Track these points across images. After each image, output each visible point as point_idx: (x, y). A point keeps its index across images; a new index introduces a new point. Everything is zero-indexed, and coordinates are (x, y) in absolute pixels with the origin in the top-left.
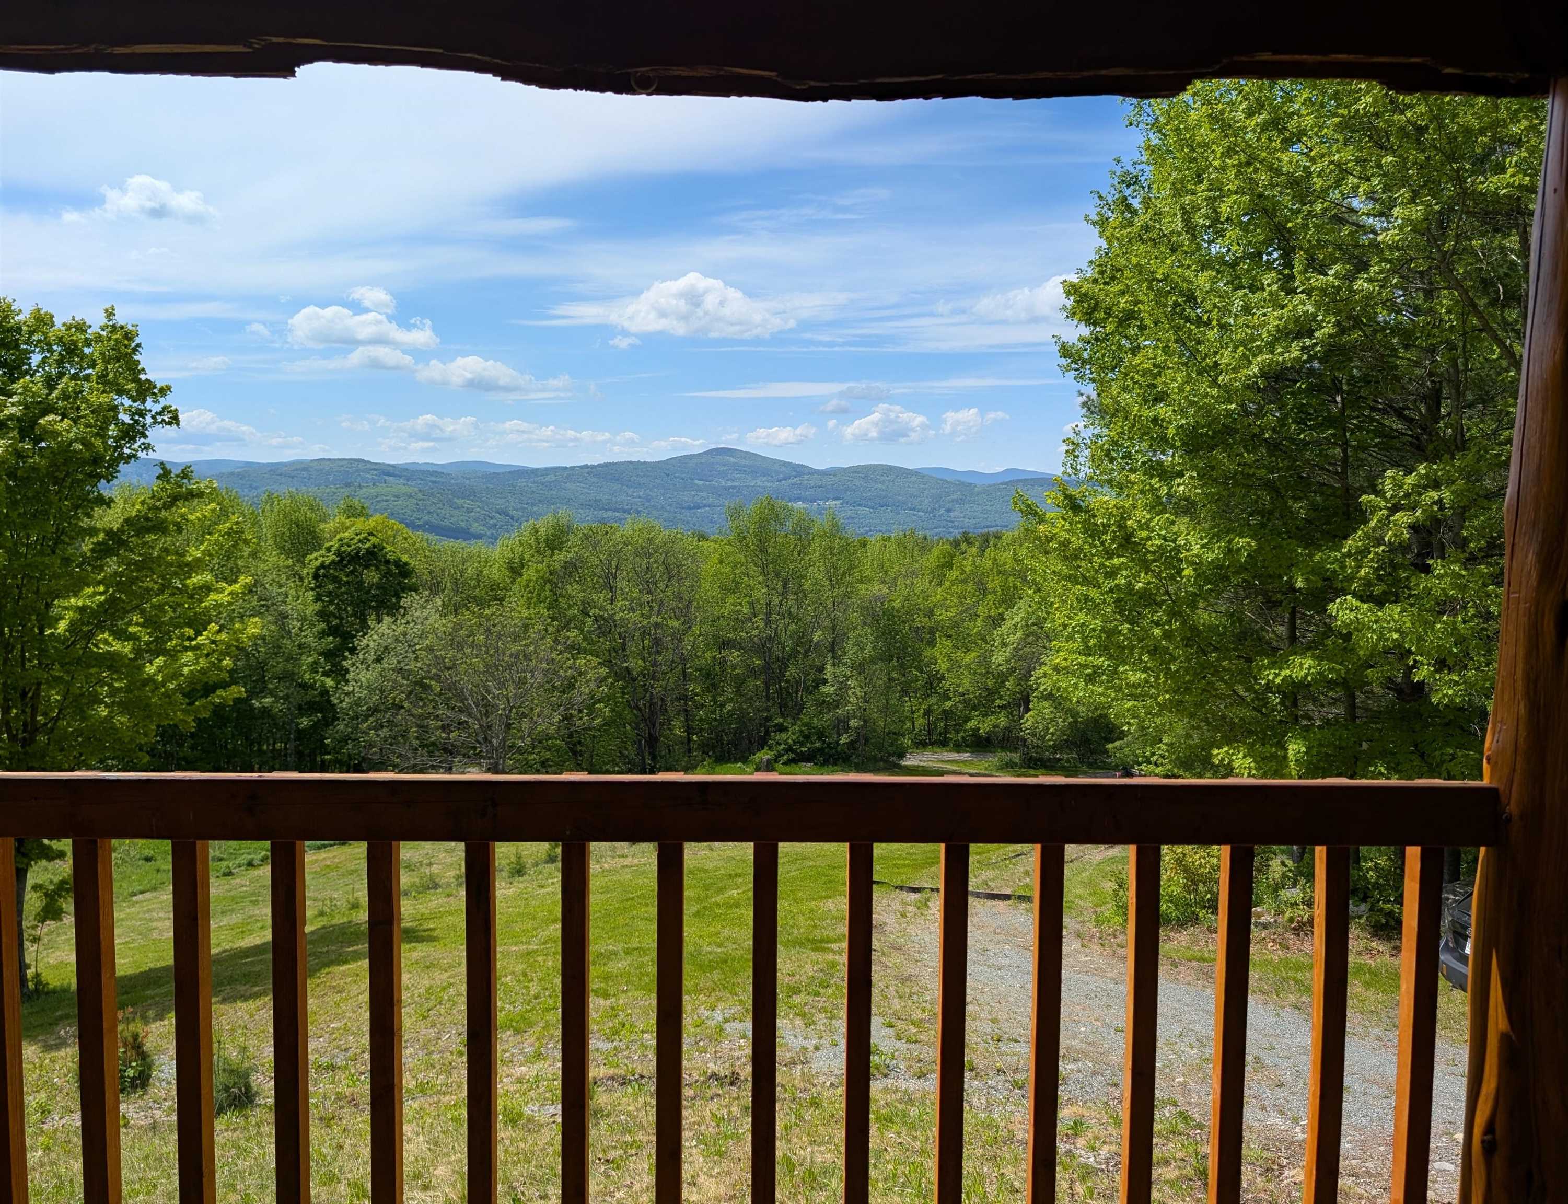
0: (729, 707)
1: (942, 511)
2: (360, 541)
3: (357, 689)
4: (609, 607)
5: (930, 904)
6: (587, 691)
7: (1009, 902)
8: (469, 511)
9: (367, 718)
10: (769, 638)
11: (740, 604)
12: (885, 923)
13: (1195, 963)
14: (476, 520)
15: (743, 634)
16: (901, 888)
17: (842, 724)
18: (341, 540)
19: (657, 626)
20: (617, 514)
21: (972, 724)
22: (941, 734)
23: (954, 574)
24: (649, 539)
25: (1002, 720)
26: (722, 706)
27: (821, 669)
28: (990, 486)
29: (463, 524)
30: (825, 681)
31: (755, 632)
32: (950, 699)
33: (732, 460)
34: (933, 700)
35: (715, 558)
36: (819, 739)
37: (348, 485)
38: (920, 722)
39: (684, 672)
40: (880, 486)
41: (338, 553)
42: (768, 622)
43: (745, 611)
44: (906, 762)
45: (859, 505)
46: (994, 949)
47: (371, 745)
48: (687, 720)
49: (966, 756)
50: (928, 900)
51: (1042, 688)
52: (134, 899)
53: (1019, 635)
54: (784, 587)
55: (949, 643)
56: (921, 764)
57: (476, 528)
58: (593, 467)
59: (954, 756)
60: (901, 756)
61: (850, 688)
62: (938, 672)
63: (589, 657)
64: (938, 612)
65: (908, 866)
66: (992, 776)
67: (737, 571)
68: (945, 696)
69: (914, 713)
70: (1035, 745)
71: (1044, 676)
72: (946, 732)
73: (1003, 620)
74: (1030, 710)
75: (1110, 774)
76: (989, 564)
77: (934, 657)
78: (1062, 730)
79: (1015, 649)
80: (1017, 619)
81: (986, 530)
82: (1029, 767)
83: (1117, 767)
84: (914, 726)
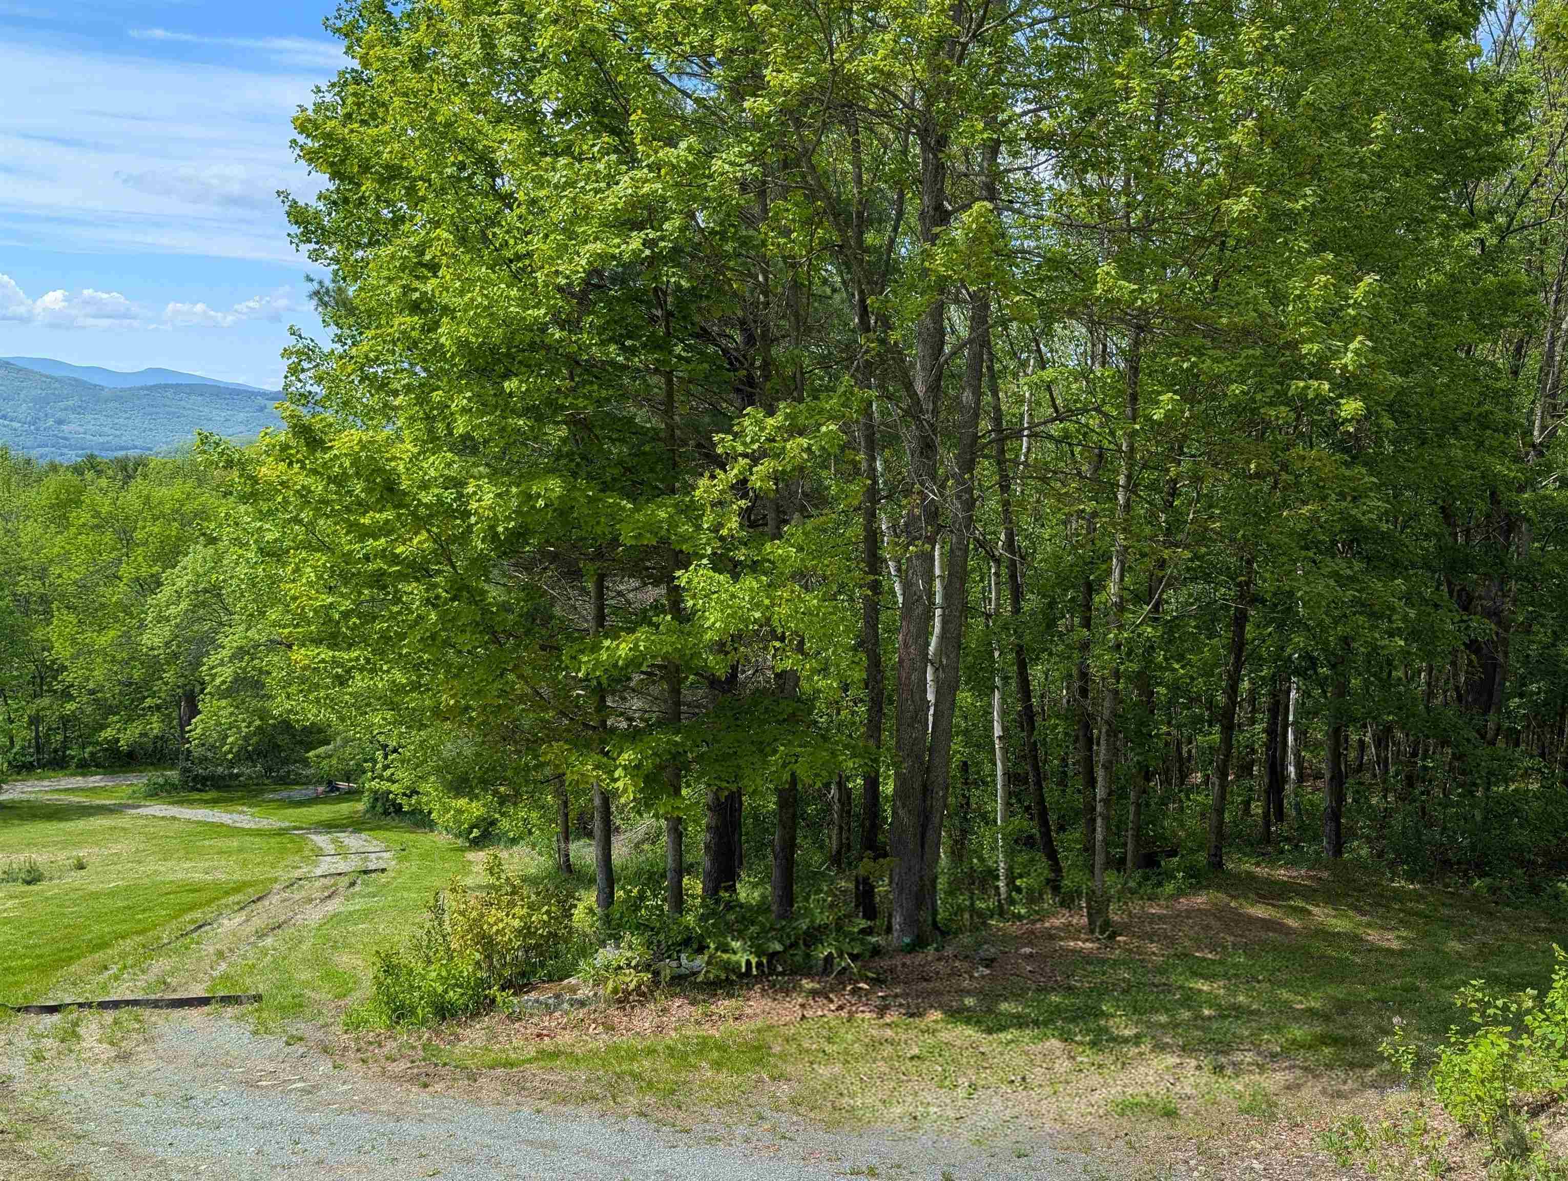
1: (50, 422)
5: (81, 1031)
7: (206, 1009)
12: (10, 1078)
13: (500, 1071)
16: (27, 1009)
21: (108, 733)
22: (56, 751)
23: (83, 516)
25: (156, 726)
28: (124, 390)
32: (74, 699)
34: (46, 701)
38: (24, 735)
46: (201, 1096)
49: (95, 781)
50: (76, 1024)
51: (218, 681)
53: (184, 605)
55: (72, 618)
56: (25, 797)
59: (78, 781)
62: (53, 662)
64: (55, 571)
65: (32, 968)
66: (139, 807)
68: (66, 695)
69: (12, 722)
70: (204, 760)
71: (222, 664)
72: (66, 748)
73: (159, 584)
74: (200, 712)
75: (310, 791)
76: (137, 505)
77: (48, 640)
78: (246, 738)
79: (177, 626)
80: (181, 583)
81: (120, 454)
82: (194, 789)
83: (319, 782)
84: (12, 742)
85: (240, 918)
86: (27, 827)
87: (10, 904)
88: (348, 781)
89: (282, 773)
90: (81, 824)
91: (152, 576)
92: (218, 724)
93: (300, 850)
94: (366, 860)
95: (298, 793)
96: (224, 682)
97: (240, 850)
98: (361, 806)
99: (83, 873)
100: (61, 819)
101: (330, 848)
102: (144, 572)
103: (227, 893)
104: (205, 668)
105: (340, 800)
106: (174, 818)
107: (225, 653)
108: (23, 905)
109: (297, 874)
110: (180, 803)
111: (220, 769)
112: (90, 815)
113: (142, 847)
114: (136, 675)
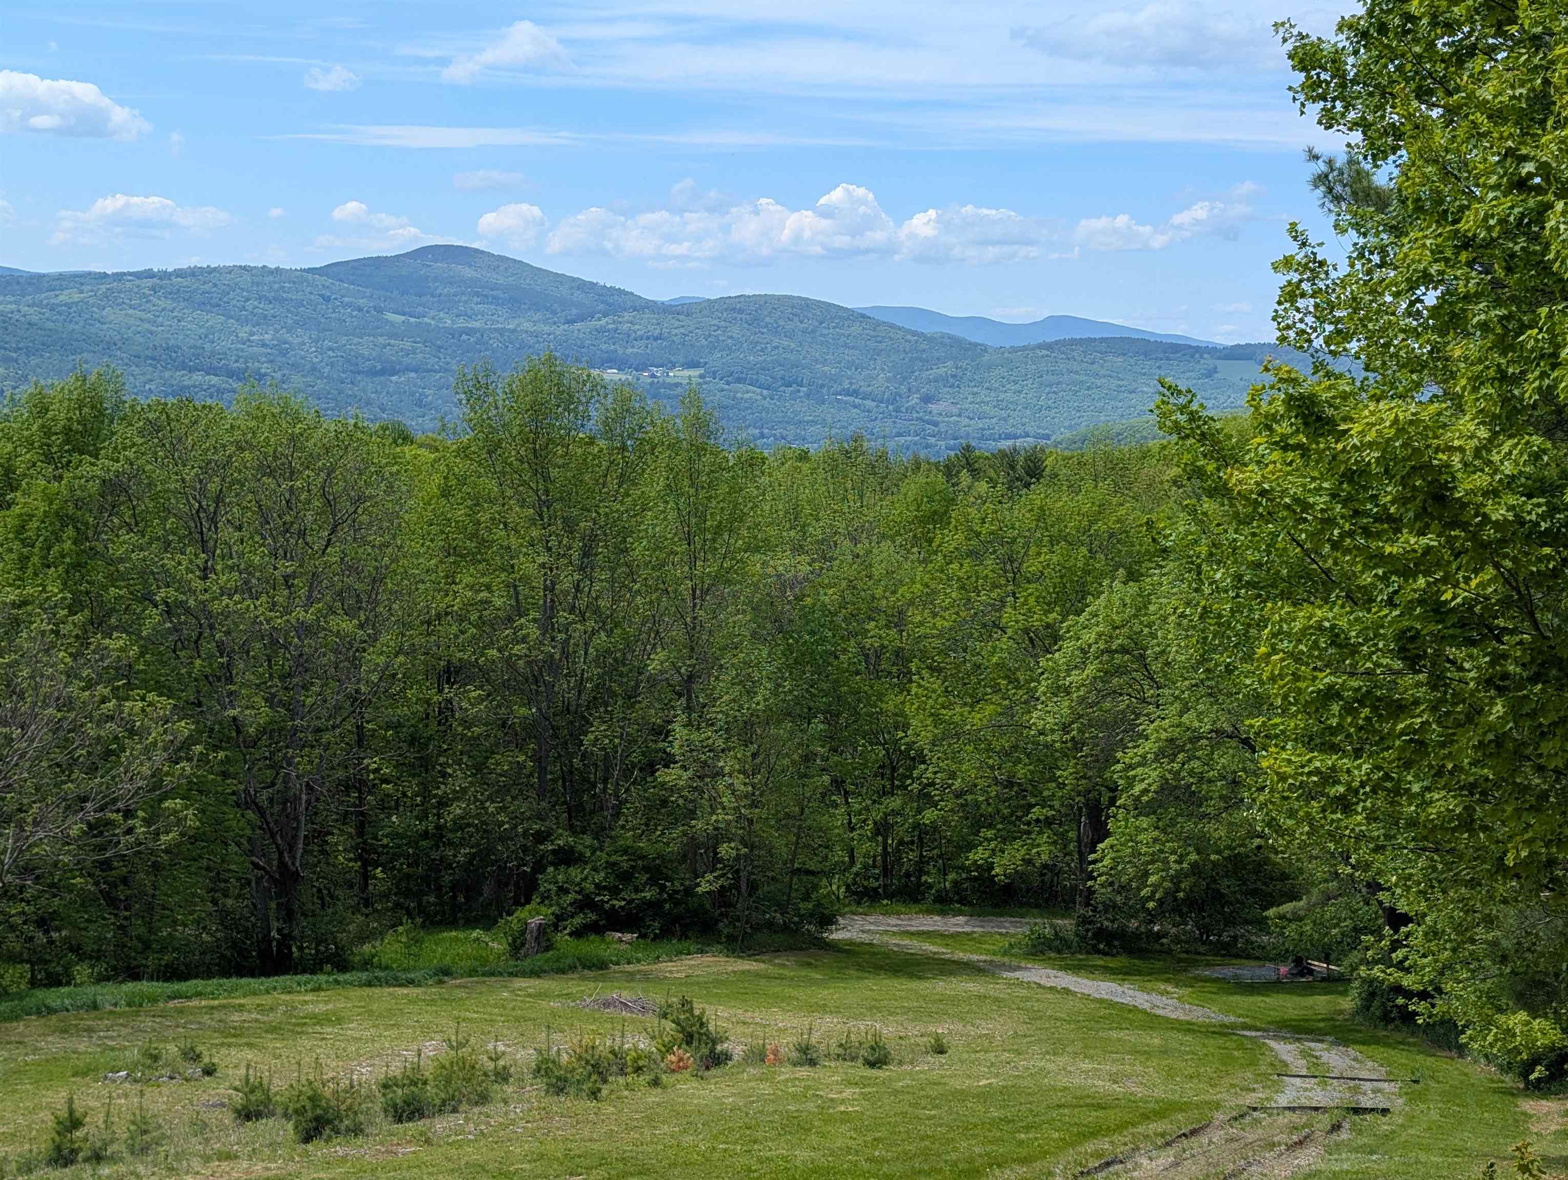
0: (457, 809)
4: (198, 584)
6: (146, 770)
10: (551, 663)
11: (488, 588)
15: (493, 653)
17: (700, 852)
19: (305, 630)
20: (214, 380)
21: (978, 855)
22: (908, 875)
23: (953, 538)
24: (293, 438)
25: (1043, 849)
26: (443, 803)
27: (662, 732)
28: (1014, 350)
30: (668, 761)
31: (520, 649)
32: (933, 803)
33: (468, 273)
34: (895, 802)
35: (434, 485)
36: (653, 881)
38: (867, 849)
39: (360, 728)
40: (785, 342)
42: (547, 625)
43: (498, 603)
44: (836, 936)
45: (739, 380)
48: (361, 833)
49: (958, 924)
53: (1090, 671)
54: (586, 553)
55: (937, 684)
56: (866, 938)
58: (164, 275)
59: (936, 922)
60: (827, 921)
61: (720, 774)
62: (910, 746)
63: (151, 696)
64: (915, 615)
66: (1019, 968)
68: (923, 797)
69: (852, 829)
70: (1110, 906)
71: (1144, 762)
72: (921, 872)
73: (1056, 638)
74: (1108, 834)
75: (1266, 971)
76: (1028, 519)
77: (902, 714)
78: (1176, 880)
79: (1082, 699)
80: (1088, 638)
81: (1007, 445)
82: (1096, 950)
83: (1281, 957)
84: (852, 857)
85: (1166, 1158)
86: (869, 983)
87: (848, 1093)
88: (1327, 960)
89: (1225, 938)
90: (941, 986)
91: (1048, 626)
92: (1136, 854)
93: (1253, 1063)
94: (1356, 1090)
95: (1248, 971)
96: (1145, 791)
97: (1164, 1052)
98: (1348, 1003)
99: (942, 1059)
100: (912, 976)
101: (1300, 1065)
102: (1036, 621)
103: (1146, 1117)
104: (1119, 767)
105: (1309, 990)
106: (1067, 991)
107: (1148, 746)
108: (864, 1096)
109: (1250, 1099)
110: (1076, 969)
111: (1134, 924)
112: (951, 973)
113: (1022, 1029)
114: (1021, 772)
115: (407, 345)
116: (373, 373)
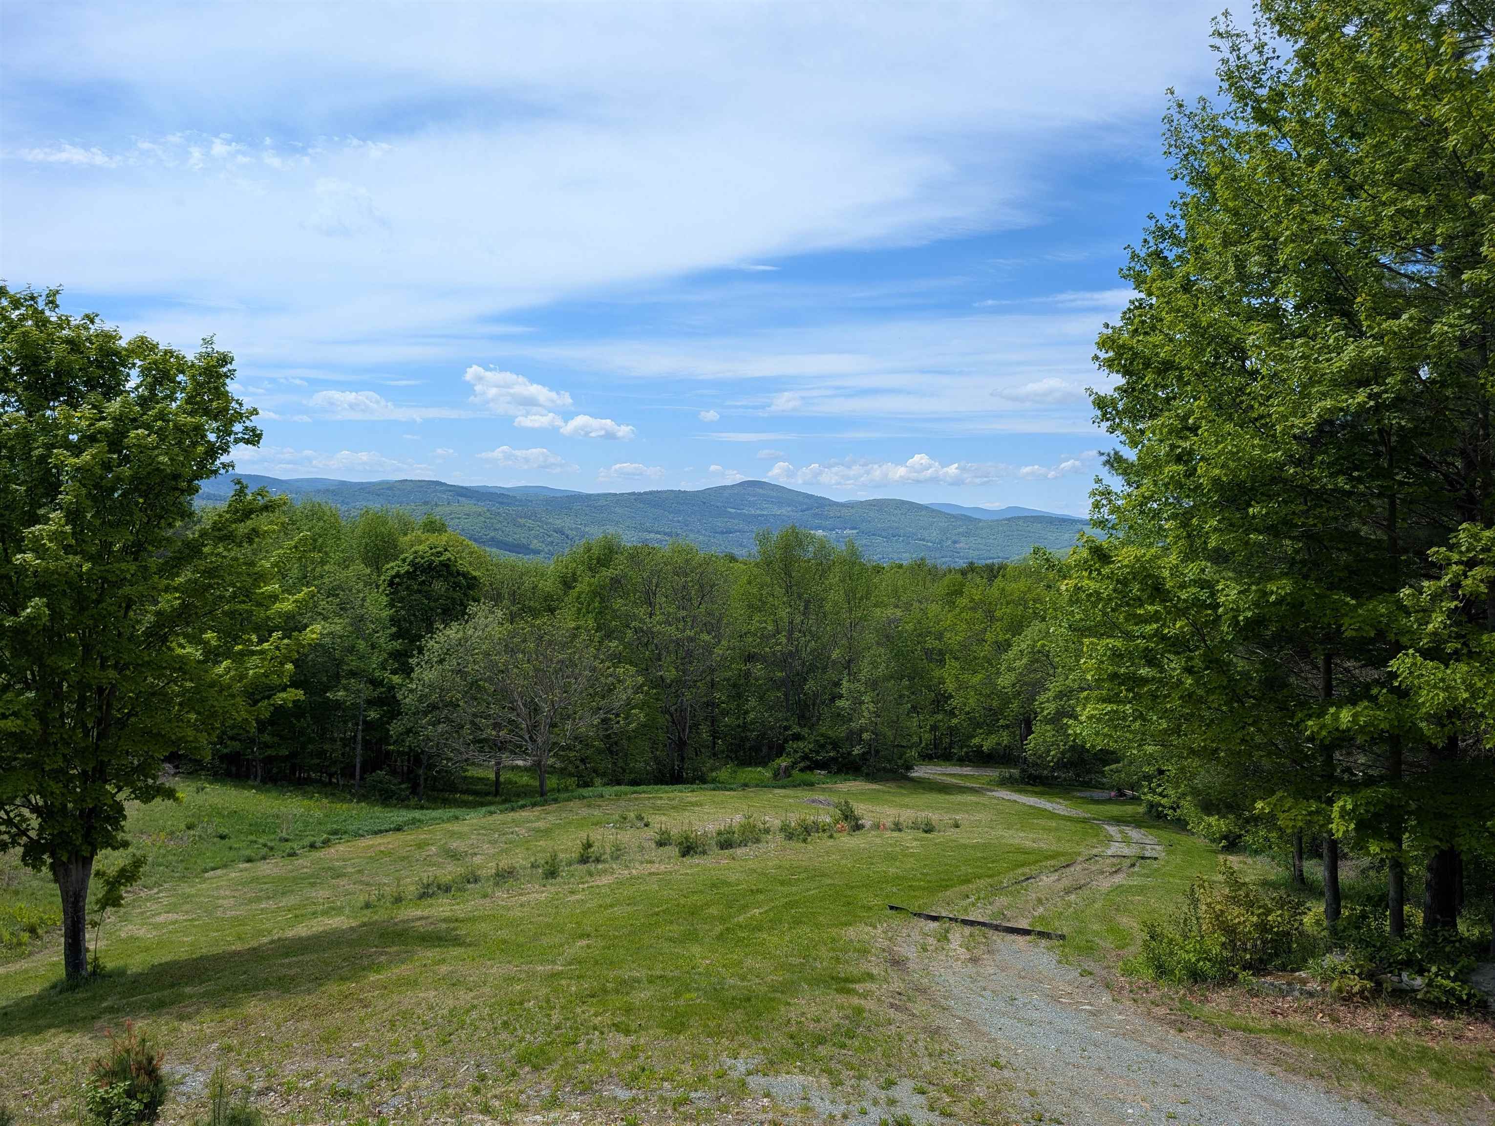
0: (752, 715)
1: (949, 543)
2: (432, 554)
3: (420, 688)
4: (648, 620)
5: (950, 936)
6: (624, 697)
7: (1028, 938)
8: (530, 529)
9: (425, 714)
10: (791, 654)
11: (765, 622)
12: (907, 959)
13: (1240, 1034)
14: (536, 537)
15: (767, 649)
16: (919, 915)
17: (854, 737)
18: (416, 552)
19: (691, 639)
20: (658, 536)
21: (976, 741)
22: (945, 749)
23: (964, 601)
24: (687, 560)
25: (1005, 738)
26: (746, 712)
27: (837, 684)
28: (993, 521)
29: (524, 541)
30: (841, 697)
31: (779, 648)
32: (957, 716)
33: (761, 491)
34: (940, 717)
35: (745, 579)
36: (834, 748)
37: (426, 503)
38: (927, 737)
39: (713, 680)
40: (893, 518)
41: (413, 564)
42: (790, 638)
43: (770, 628)
44: (913, 775)
45: (874, 535)
46: (1021, 1000)
47: (428, 739)
48: (713, 725)
49: (967, 771)
50: (947, 931)
51: (1045, 712)
52: (206, 875)
53: (1025, 661)
54: (806, 608)
55: (957, 664)
56: (927, 776)
57: (535, 544)
58: (640, 494)
59: (957, 770)
60: (909, 768)
61: (863, 702)
62: (945, 691)
63: (627, 666)
64: (948, 635)
65: (924, 889)
66: (994, 791)
67: (763, 592)
68: (952, 714)
69: (921, 728)
70: (1035, 764)
71: (1048, 701)
72: (951, 747)
73: (1010, 645)
74: (1033, 733)
75: (1105, 795)
76: (997, 593)
77: (942, 678)
78: (1063, 753)
79: (1021, 673)
80: (1023, 646)
81: (989, 562)
82: (1028, 784)
83: (1112, 788)
84: (920, 740)
85: (1055, 876)
86: (927, 796)
87: (915, 844)
88: (1132, 790)
89: (1087, 779)
90: (960, 798)
91: (1006, 640)
92: (1045, 741)
93: (1097, 835)
94: (1143, 849)
95: (1097, 794)
96: (1049, 714)
97: (1057, 829)
98: (1141, 809)
99: (958, 830)
100: (947, 793)
101: (1118, 837)
102: (1001, 638)
103: (1047, 858)
104: (1037, 703)
105: (1124, 803)
106: (1015, 801)
107: (1050, 694)
108: (922, 845)
109: (1095, 851)
110: (1020, 791)
111: (1046, 772)
112: (964, 792)
113: (994, 818)
115: (736, 521)
116: (722, 533)
